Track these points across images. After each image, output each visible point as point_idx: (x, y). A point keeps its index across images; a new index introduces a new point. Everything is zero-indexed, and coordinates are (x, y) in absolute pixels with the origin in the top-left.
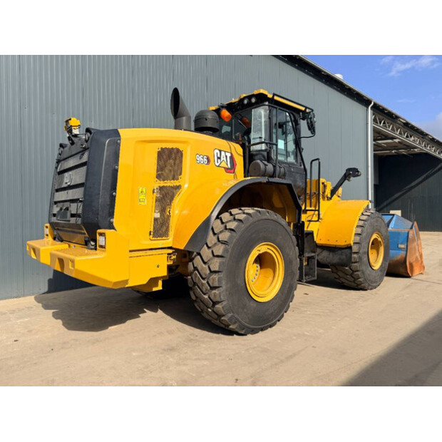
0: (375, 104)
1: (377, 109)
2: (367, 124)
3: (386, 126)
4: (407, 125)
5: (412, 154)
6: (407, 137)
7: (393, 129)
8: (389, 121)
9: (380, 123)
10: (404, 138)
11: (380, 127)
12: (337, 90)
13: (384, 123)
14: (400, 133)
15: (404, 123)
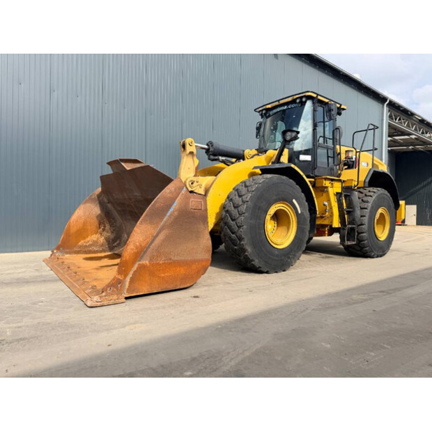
0: (391, 102)
1: (393, 106)
2: (382, 120)
3: (401, 123)
4: (422, 121)
5: (429, 151)
6: (423, 133)
7: (408, 126)
8: (404, 118)
9: (396, 119)
10: (419, 134)
11: (396, 123)
12: (355, 89)
13: (400, 119)
14: (416, 130)
15: (420, 120)
